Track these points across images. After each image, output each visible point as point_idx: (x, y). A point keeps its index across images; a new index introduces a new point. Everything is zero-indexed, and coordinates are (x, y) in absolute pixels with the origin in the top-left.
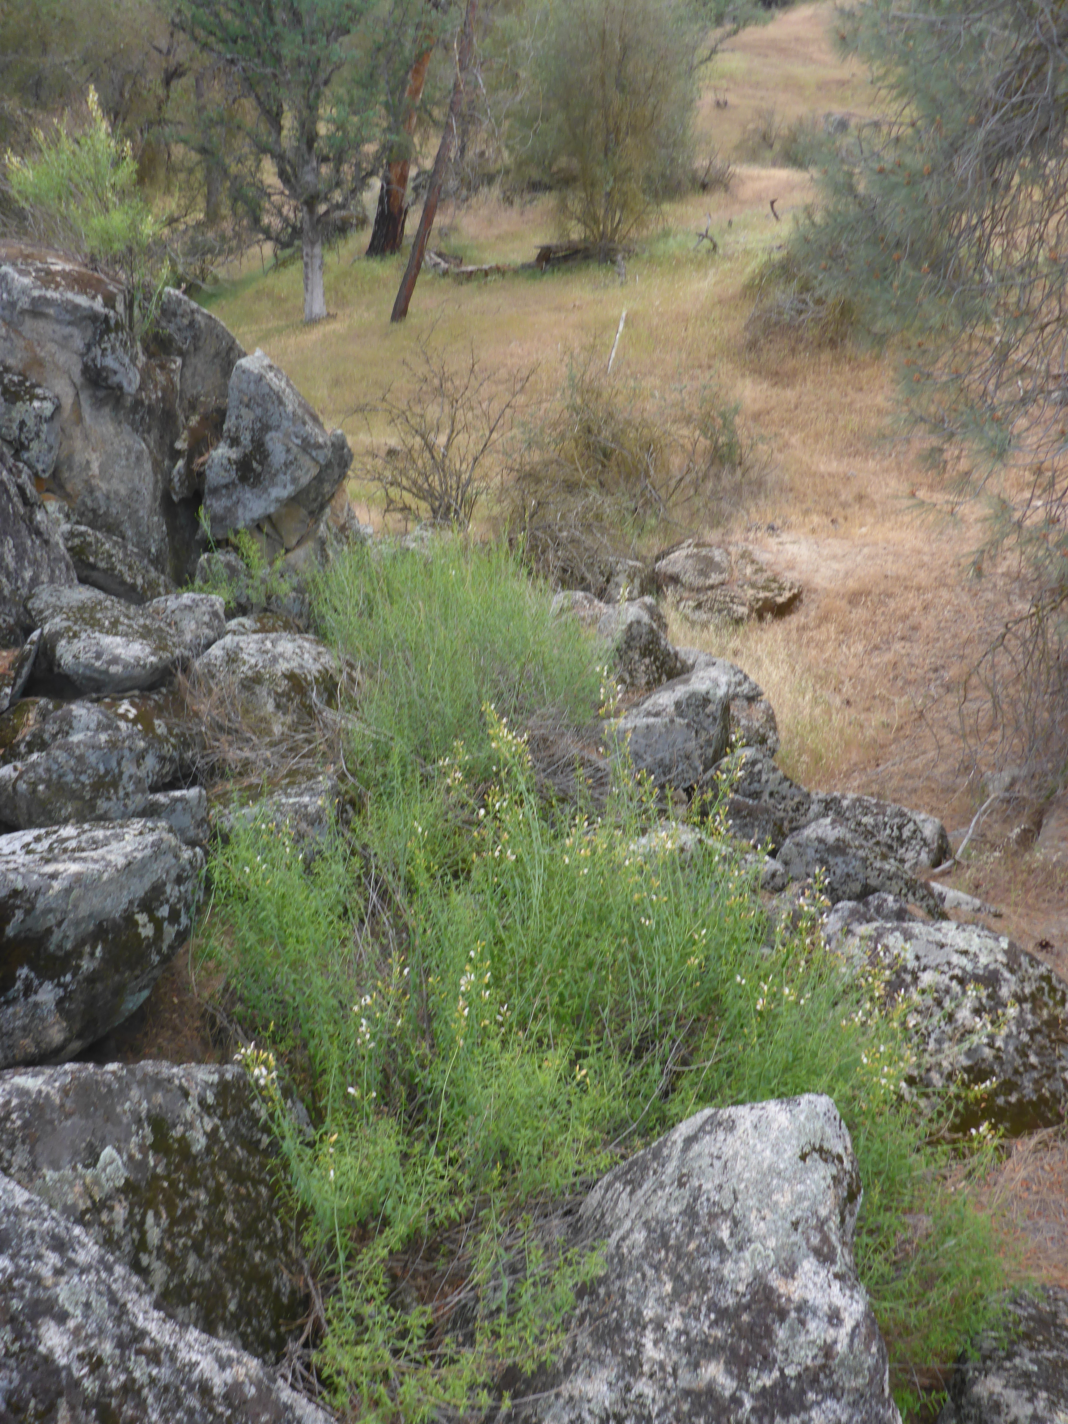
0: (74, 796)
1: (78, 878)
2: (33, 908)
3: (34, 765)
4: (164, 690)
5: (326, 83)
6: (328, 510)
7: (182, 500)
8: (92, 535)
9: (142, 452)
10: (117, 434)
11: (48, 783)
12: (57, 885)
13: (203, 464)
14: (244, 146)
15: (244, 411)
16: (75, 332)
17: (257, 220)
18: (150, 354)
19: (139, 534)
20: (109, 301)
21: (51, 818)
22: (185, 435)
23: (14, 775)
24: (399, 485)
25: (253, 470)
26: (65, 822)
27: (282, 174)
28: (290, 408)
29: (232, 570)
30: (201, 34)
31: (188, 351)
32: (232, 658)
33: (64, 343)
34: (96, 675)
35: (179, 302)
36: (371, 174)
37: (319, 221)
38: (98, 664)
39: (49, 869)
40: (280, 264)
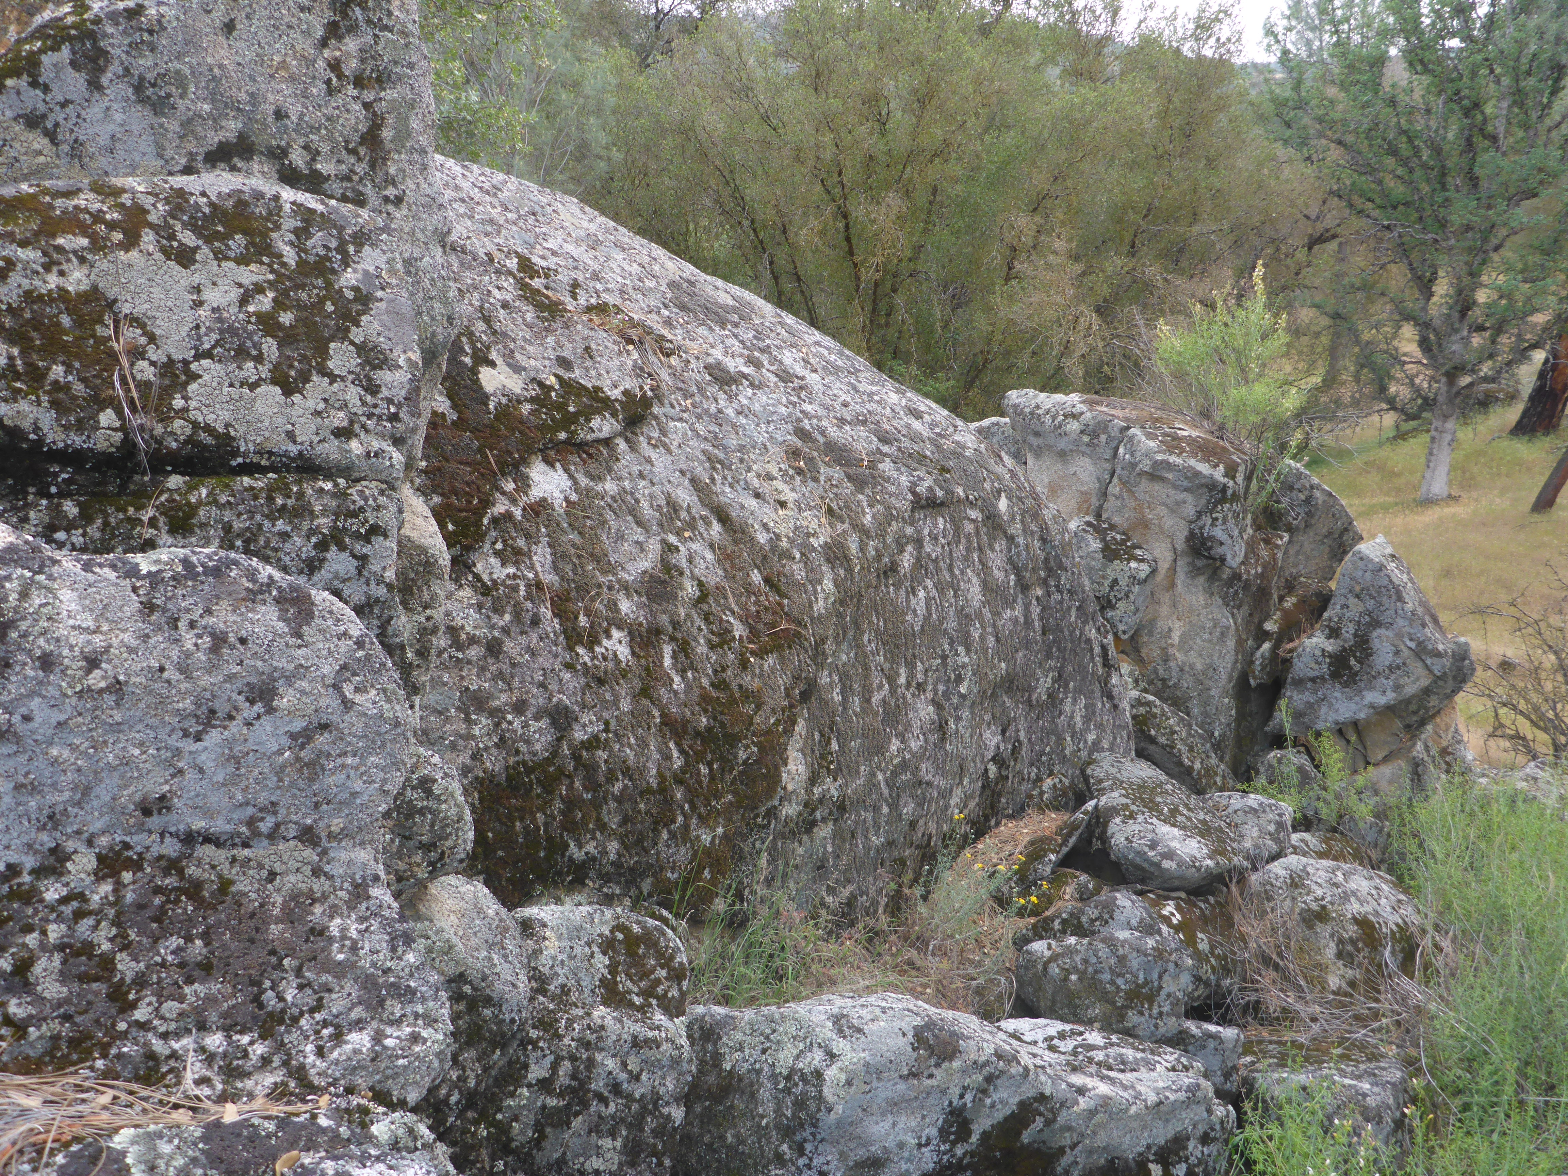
0: (1106, 998)
1: (1106, 1101)
2: (1054, 1120)
3: (1071, 951)
4: (1212, 899)
5: (1496, 249)
6: (1429, 727)
7: (1259, 686)
8: (1159, 706)
9: (1228, 628)
10: (1206, 606)
11: (1082, 975)
12: (1083, 1103)
13: (1291, 651)
14: (1382, 310)
15: (1352, 601)
16: (1189, 498)
17: (1383, 389)
18: (1258, 528)
19: (1206, 714)
20: (1231, 472)
21: (1075, 1014)
22: (1277, 616)
23: (1047, 953)
24: (1514, 708)
25: (1350, 668)
26: (1090, 1022)
27: (1424, 344)
28: (1409, 606)
29: (1305, 778)
30: (1358, 201)
31: (1297, 528)
32: (1296, 882)
33: (1175, 508)
34: (1146, 865)
35: (1299, 476)
36: (1535, 346)
37: (1458, 393)
38: (1151, 854)
39: (1078, 1079)
40: (1400, 436)
